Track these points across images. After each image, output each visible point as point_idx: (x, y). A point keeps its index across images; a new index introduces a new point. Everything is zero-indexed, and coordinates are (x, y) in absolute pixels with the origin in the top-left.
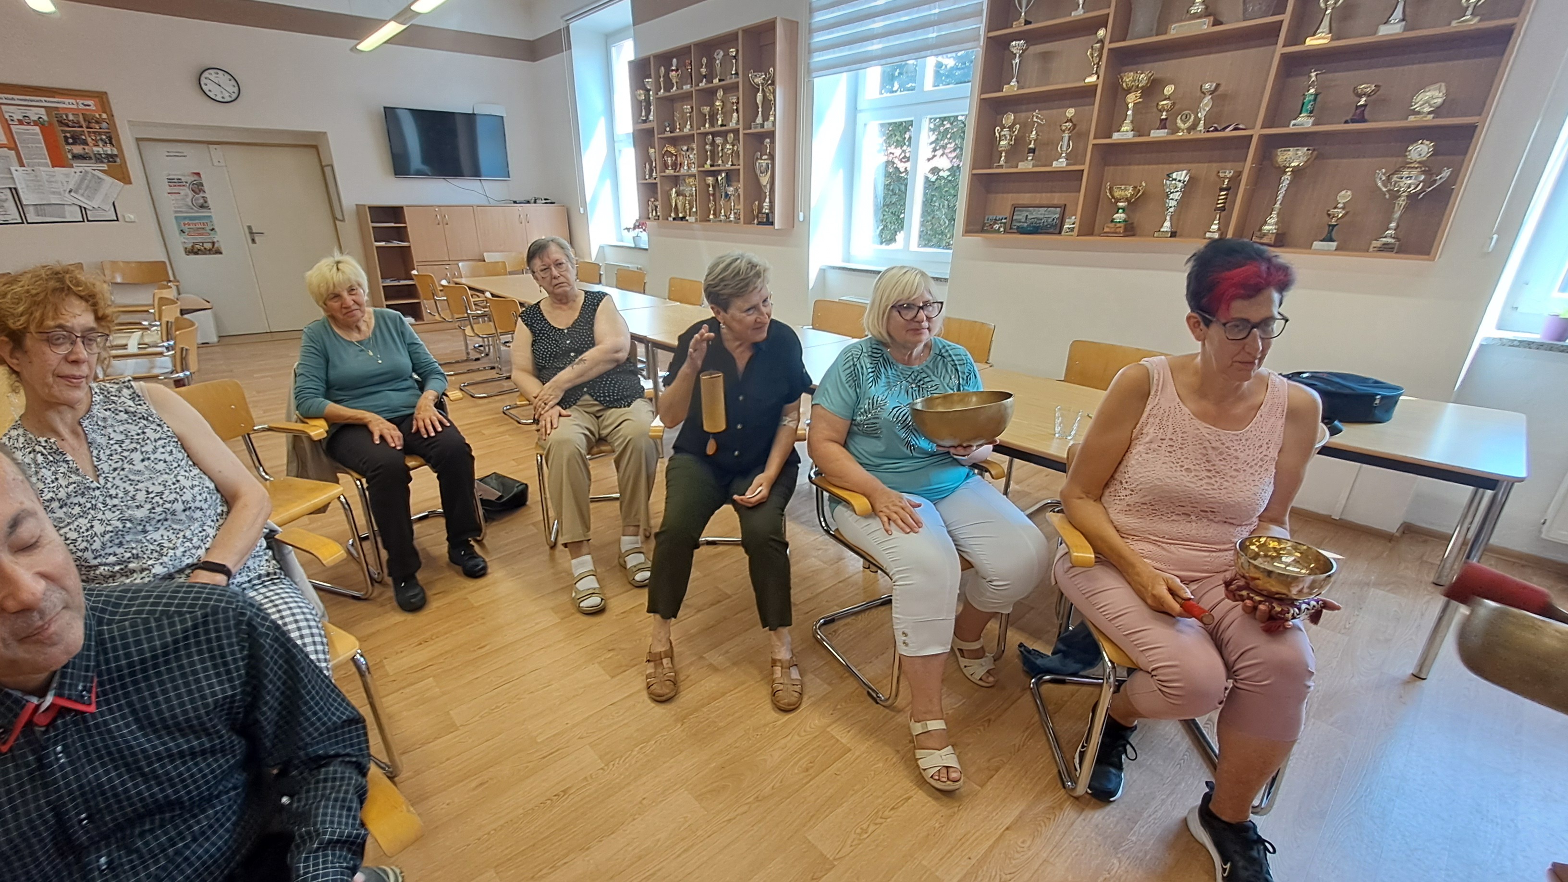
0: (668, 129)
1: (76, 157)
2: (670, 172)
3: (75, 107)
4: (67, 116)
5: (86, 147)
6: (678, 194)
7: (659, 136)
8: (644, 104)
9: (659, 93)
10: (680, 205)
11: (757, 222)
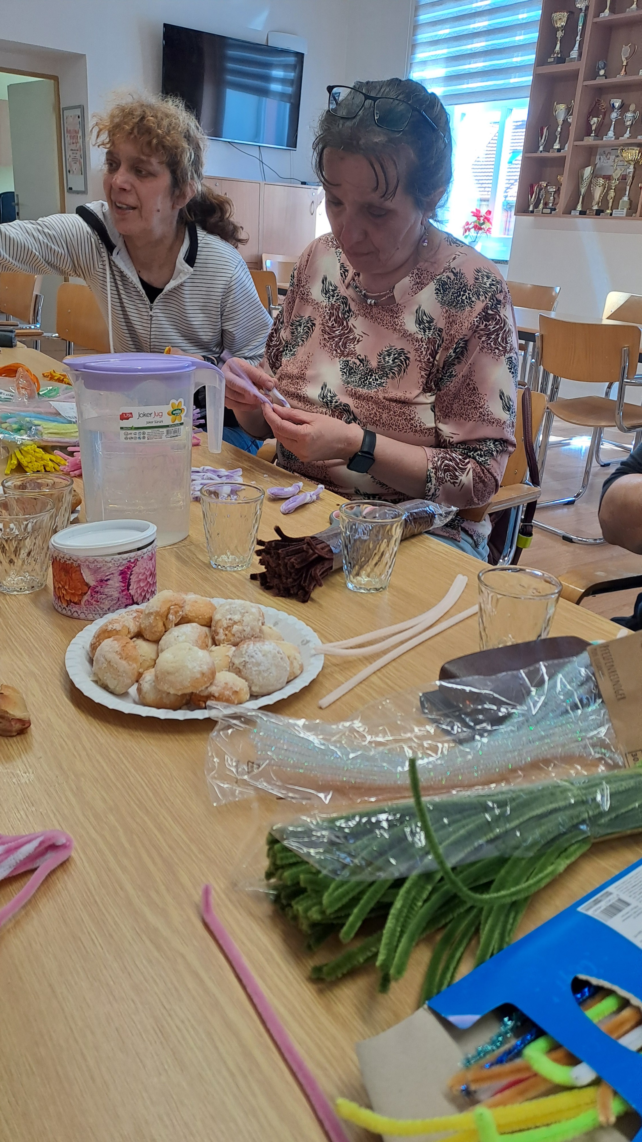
0: (602, 72)
2: (589, 140)
6: (595, 175)
7: (586, 83)
8: (560, 34)
9: (602, 15)
10: (598, 193)
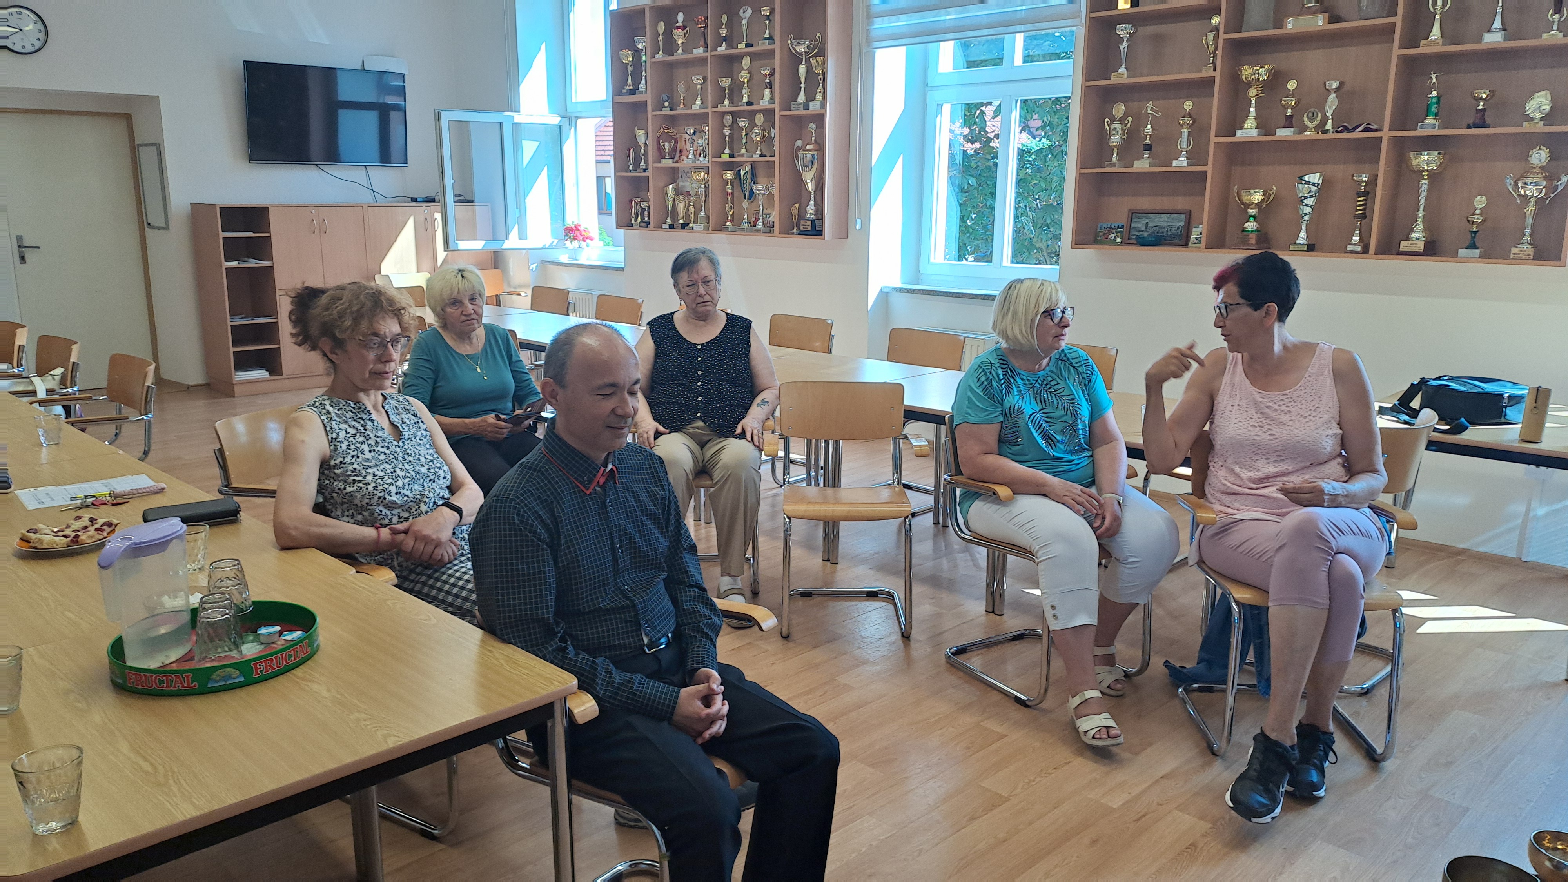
0: (666, 104)
2: (667, 162)
6: (677, 191)
7: (655, 113)
8: (630, 69)
9: (657, 56)
10: (681, 207)
11: (798, 232)
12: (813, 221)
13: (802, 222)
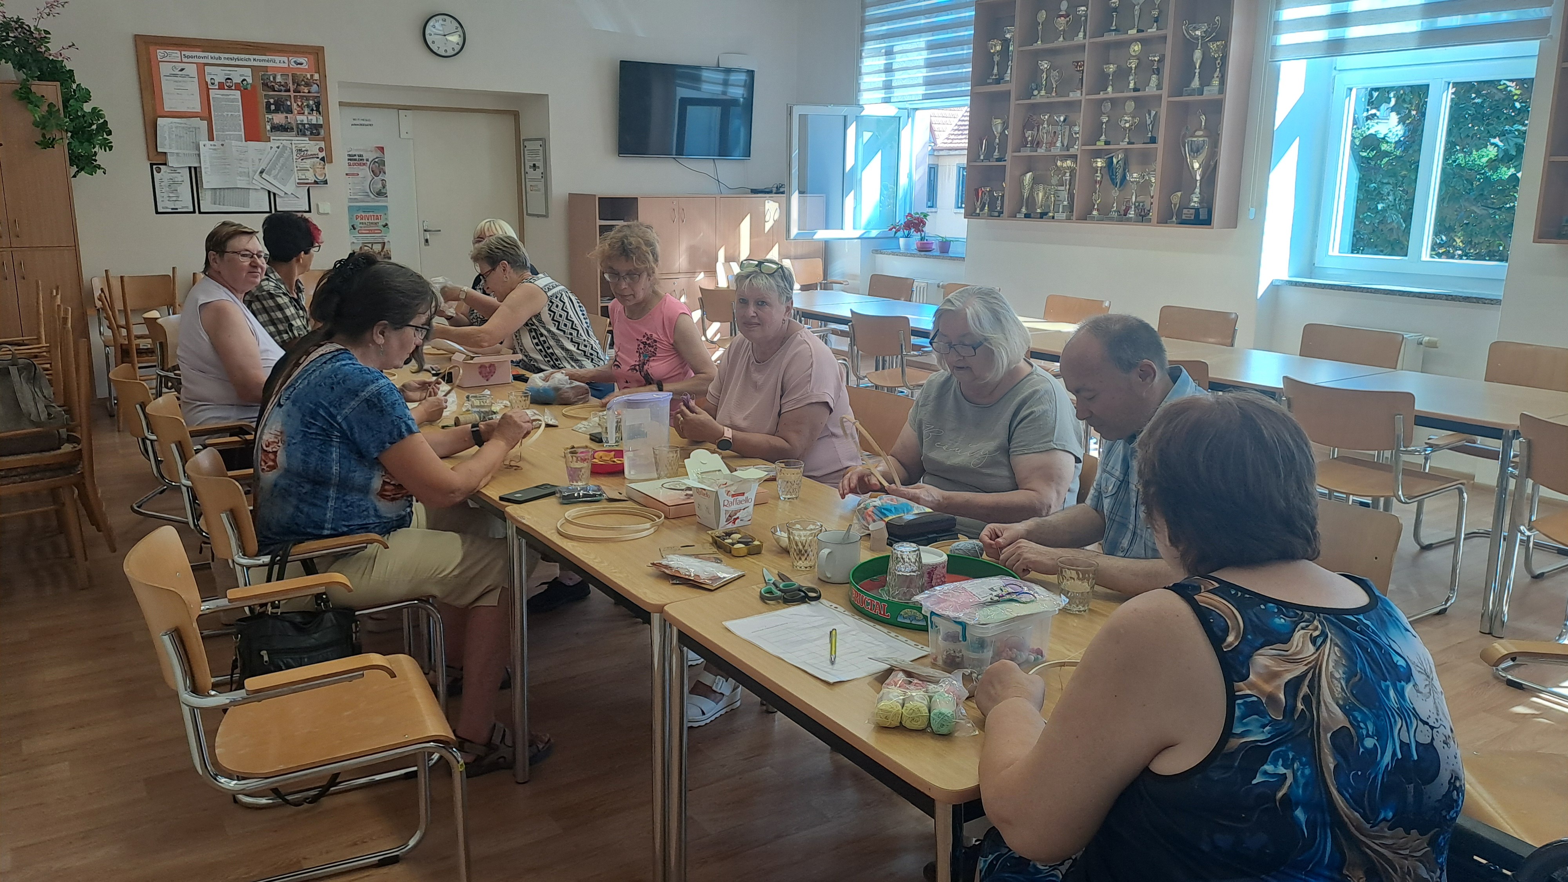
0: (1035, 92)
1: (276, 128)
2: (1027, 152)
3: (286, 65)
4: (274, 78)
5: (289, 116)
6: (1035, 181)
7: (1018, 102)
8: (996, 58)
10: (1039, 197)
11: (1179, 221)
12: (1197, 210)
13: (1185, 211)
